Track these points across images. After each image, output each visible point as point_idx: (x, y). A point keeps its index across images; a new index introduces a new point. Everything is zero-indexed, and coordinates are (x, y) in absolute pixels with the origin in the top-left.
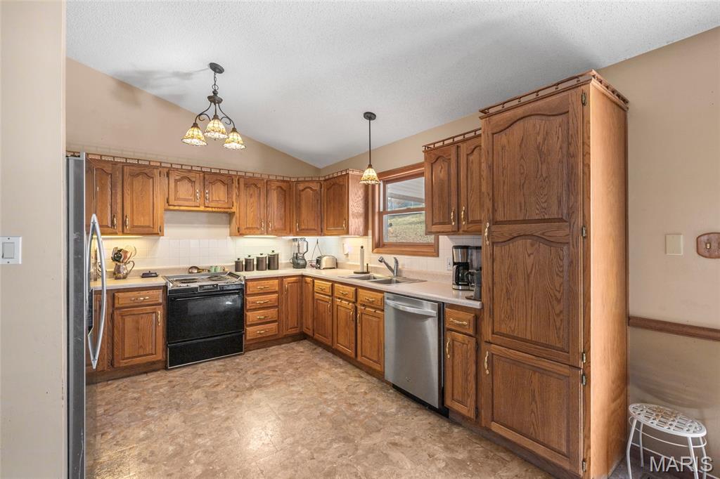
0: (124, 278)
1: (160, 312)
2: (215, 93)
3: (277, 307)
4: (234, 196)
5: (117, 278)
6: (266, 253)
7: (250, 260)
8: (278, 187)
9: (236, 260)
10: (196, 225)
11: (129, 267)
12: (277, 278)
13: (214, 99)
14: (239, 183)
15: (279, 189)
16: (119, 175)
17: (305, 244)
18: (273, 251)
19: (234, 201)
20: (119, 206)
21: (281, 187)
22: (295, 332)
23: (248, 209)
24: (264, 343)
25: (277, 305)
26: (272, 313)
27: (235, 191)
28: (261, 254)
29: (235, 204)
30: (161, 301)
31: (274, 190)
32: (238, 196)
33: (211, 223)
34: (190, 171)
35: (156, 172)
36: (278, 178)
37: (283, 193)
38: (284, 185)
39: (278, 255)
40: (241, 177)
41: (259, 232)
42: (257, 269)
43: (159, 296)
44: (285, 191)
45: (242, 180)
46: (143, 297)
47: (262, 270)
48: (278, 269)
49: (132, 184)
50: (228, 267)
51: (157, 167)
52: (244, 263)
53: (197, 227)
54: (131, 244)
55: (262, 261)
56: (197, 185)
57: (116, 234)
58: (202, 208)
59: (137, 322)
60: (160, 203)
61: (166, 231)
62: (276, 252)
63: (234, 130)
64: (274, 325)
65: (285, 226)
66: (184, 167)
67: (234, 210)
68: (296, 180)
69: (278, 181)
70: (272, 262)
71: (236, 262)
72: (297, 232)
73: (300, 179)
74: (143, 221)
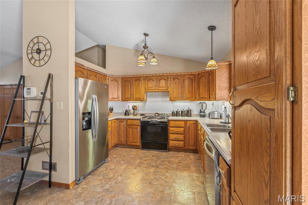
1: (139, 128)
2: (145, 45)
3: (184, 134)
5: (134, 115)
6: (186, 109)
7: (178, 111)
8: (189, 78)
9: (172, 111)
10: (159, 97)
11: (137, 112)
12: (184, 121)
13: (145, 47)
14: (171, 79)
15: (189, 79)
16: (132, 81)
17: (205, 105)
18: (189, 108)
19: (169, 86)
20: (132, 91)
21: (190, 78)
22: (193, 148)
23: (174, 89)
24: (178, 149)
25: (184, 133)
26: (181, 137)
27: (169, 82)
28: (183, 109)
29: (169, 88)
30: (139, 124)
31: (187, 79)
32: (170, 84)
33: (163, 96)
34: (152, 76)
35: (142, 78)
36: (189, 74)
37: (191, 80)
38: (192, 77)
39: (191, 110)
40: (171, 75)
41: (179, 99)
42: (181, 116)
43: (138, 123)
44: (192, 79)
45: (172, 77)
46: (135, 122)
47: (183, 116)
48: (191, 116)
49: (135, 84)
50: (169, 114)
51: (142, 77)
52: (175, 113)
53: (158, 98)
54: (138, 104)
56: (155, 81)
57: (131, 101)
58: (157, 90)
59: (133, 131)
60: (143, 90)
61: (148, 99)
62: (190, 109)
63: (154, 57)
64: (182, 143)
65: (192, 96)
66: (150, 75)
67: (169, 90)
68: (198, 73)
69: (189, 75)
70: (188, 113)
71: (172, 112)
72: (198, 99)
73: (200, 72)
74: (138, 96)
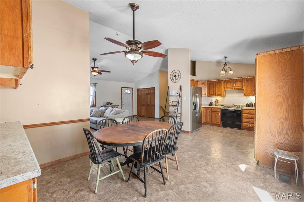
0: (217, 106)
1: (220, 114)
4: (243, 85)
5: (216, 106)
11: (218, 103)
13: (225, 65)
14: (245, 81)
16: (215, 84)
19: (243, 86)
20: (215, 90)
23: (248, 88)
25: (254, 118)
26: (252, 120)
27: (244, 83)
29: (244, 87)
32: (244, 84)
33: (239, 93)
34: (230, 80)
35: (222, 82)
41: (252, 95)
43: (220, 110)
45: (246, 79)
46: (217, 110)
49: (217, 85)
50: (244, 105)
51: (223, 80)
52: (249, 105)
54: (219, 98)
55: (251, 105)
56: (232, 83)
57: (214, 96)
58: (233, 89)
59: (216, 115)
60: (223, 89)
61: (226, 95)
63: (231, 70)
67: (243, 88)
71: (246, 104)
74: (219, 93)
